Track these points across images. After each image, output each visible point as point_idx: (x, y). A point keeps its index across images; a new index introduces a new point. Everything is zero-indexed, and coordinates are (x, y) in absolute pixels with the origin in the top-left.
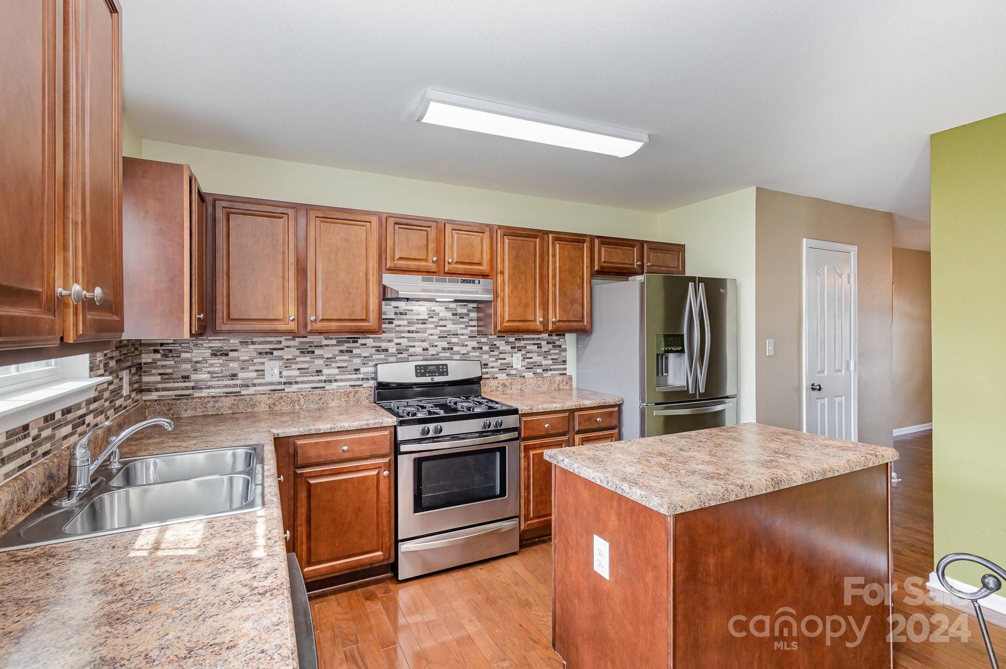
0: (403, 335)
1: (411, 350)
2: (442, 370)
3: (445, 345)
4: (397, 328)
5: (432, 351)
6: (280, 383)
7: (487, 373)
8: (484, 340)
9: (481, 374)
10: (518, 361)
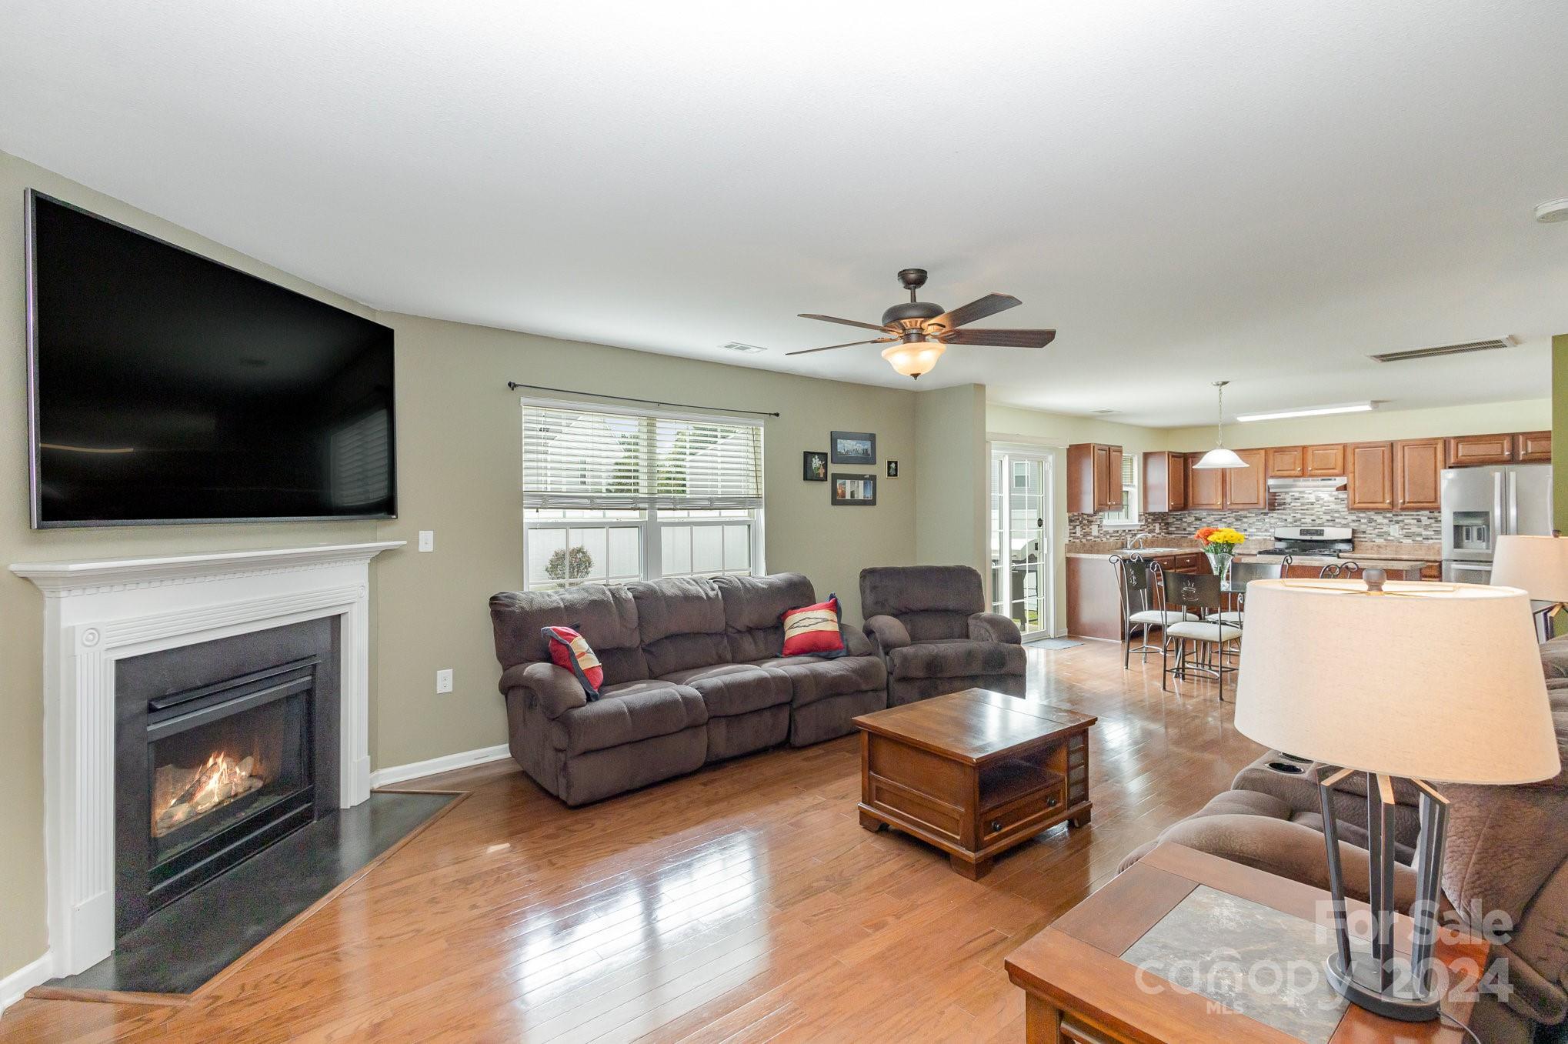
0: (1297, 512)
1: (1303, 520)
2: (1321, 533)
3: (1329, 518)
4: (1293, 508)
5: (1318, 521)
7: (1365, 538)
8: (1362, 515)
9: (1353, 537)
10: (1395, 531)
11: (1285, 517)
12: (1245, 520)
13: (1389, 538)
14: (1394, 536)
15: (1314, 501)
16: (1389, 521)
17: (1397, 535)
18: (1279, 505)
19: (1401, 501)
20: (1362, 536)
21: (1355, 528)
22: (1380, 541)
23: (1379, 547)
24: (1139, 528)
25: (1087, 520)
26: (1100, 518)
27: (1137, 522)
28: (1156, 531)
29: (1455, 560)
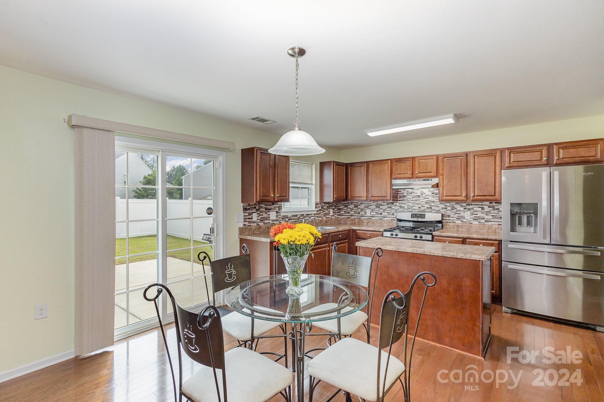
0: (410, 202)
1: (413, 208)
2: (423, 216)
3: (428, 206)
4: (408, 199)
5: (422, 208)
6: (370, 216)
7: (450, 220)
8: (448, 204)
9: (442, 219)
10: (467, 215)
11: (403, 205)
12: (381, 207)
13: (464, 220)
14: (467, 219)
15: (420, 195)
16: (464, 209)
17: (469, 218)
18: (400, 197)
19: (472, 195)
20: (448, 218)
21: (443, 213)
22: (458, 222)
23: (458, 226)
24: (315, 212)
25: (264, 208)
26: (279, 207)
27: (314, 209)
28: (331, 214)
29: (511, 241)
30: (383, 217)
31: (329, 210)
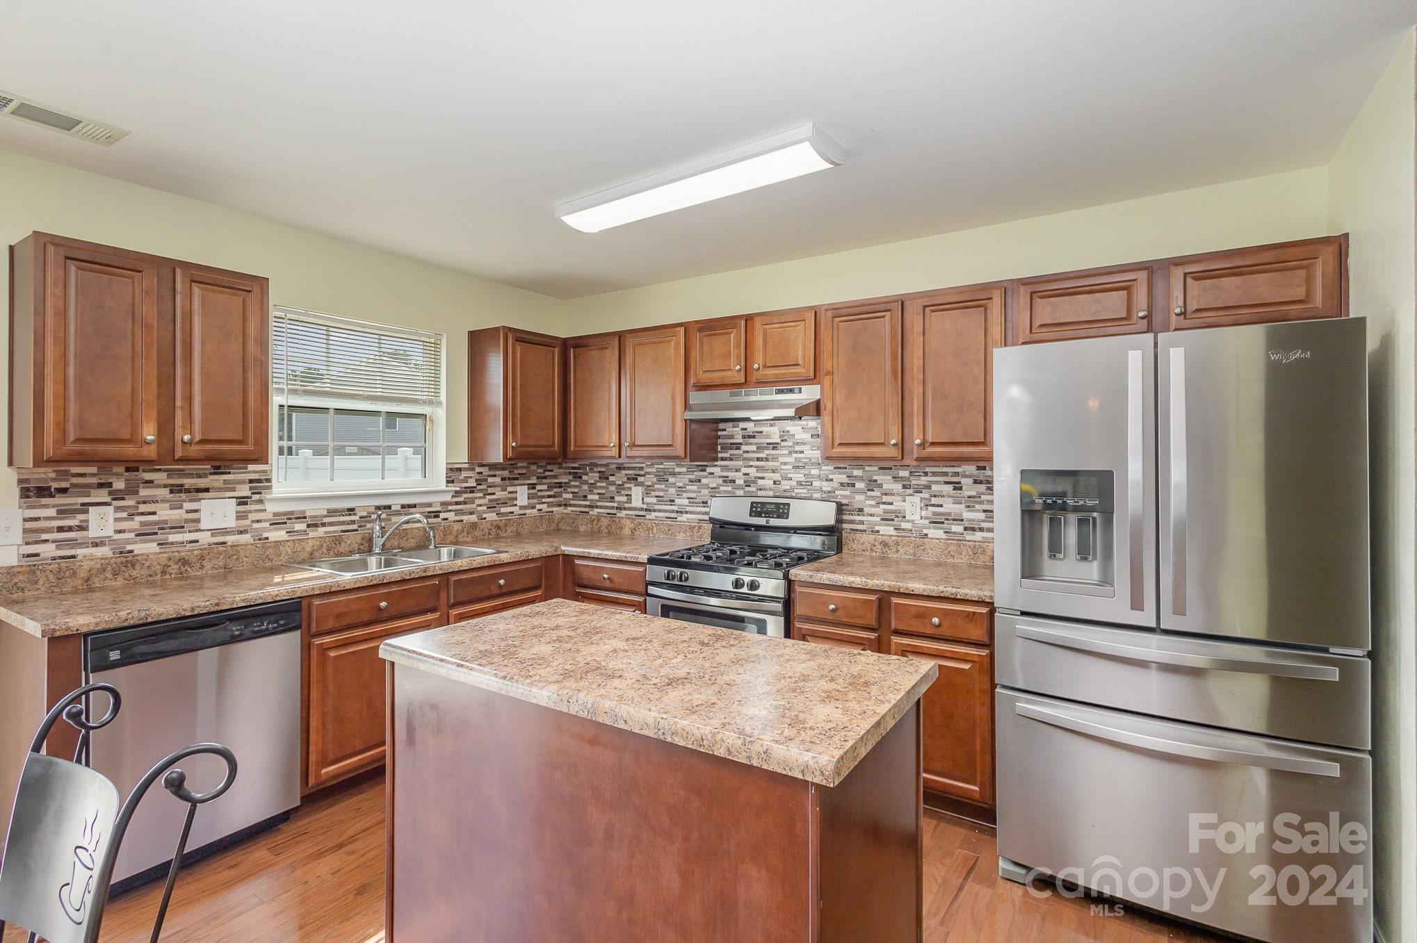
0: (751, 463)
1: (760, 482)
2: (784, 512)
3: (801, 478)
4: (745, 455)
5: (785, 485)
6: (642, 509)
7: (862, 523)
8: (857, 473)
9: (839, 521)
10: (913, 509)
11: (731, 475)
12: (672, 480)
13: (904, 525)
14: (912, 521)
15: (779, 441)
16: (904, 487)
17: (916, 518)
18: (725, 449)
19: (918, 441)
20: (857, 518)
21: (844, 501)
22: (886, 530)
23: (885, 544)
24: (448, 498)
25: (165, 486)
26: (251, 481)
27: (442, 485)
28: (519, 502)
29: (1023, 613)
30: (677, 512)
31: (510, 489)
